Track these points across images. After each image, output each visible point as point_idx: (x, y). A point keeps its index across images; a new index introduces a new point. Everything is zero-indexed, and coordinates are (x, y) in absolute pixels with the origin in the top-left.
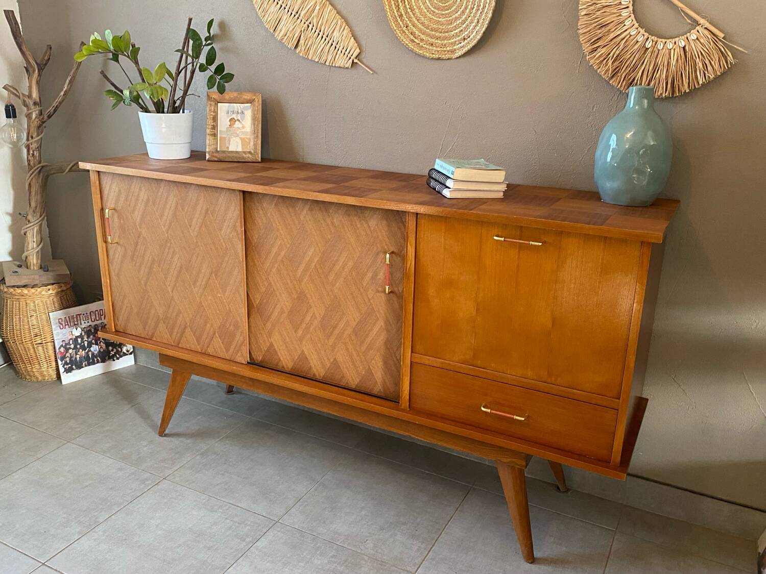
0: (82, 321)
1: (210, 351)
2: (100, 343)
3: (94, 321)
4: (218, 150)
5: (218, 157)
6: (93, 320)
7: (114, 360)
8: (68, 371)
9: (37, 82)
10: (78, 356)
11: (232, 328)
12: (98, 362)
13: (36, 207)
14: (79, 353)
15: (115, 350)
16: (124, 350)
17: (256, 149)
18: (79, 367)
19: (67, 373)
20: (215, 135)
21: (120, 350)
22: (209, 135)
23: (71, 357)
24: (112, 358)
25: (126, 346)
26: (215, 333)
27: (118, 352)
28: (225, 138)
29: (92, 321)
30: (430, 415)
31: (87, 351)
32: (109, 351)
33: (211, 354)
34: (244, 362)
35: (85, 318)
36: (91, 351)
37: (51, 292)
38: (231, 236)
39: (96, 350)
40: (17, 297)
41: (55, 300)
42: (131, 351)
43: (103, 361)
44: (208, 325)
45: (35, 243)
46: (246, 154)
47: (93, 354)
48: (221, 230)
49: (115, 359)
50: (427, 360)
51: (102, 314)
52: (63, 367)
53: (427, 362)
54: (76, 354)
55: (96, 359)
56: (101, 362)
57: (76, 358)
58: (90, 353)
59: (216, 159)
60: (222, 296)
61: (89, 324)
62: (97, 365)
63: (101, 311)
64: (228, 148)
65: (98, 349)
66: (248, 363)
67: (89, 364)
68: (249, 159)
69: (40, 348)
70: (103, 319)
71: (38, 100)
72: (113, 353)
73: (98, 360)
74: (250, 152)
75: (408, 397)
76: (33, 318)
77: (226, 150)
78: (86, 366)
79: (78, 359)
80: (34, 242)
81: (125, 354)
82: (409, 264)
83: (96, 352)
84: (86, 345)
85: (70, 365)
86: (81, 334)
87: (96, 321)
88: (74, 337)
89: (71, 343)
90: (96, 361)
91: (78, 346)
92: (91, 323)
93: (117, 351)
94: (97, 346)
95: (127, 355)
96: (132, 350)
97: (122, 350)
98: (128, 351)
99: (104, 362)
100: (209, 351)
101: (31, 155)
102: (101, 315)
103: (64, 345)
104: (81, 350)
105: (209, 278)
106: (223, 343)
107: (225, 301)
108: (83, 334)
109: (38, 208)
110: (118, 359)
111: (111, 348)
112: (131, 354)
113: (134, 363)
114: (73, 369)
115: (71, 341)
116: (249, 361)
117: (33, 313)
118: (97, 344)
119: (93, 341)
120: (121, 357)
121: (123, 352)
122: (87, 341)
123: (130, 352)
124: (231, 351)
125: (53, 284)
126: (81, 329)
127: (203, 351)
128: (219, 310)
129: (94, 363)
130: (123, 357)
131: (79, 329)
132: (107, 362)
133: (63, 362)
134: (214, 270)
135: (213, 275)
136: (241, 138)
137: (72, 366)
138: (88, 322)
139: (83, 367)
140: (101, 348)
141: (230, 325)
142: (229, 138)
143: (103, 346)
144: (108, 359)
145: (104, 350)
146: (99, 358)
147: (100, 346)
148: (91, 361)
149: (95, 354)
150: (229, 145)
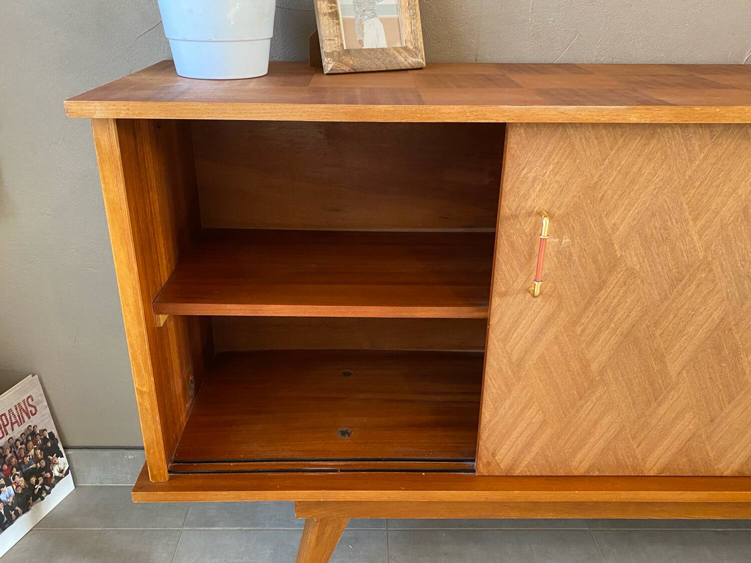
2: (14, 479)
4: (345, 48)
5: (351, 62)
7: (43, 499)
12: (18, 515)
15: (41, 480)
16: (56, 473)
17: (416, 39)
20: (335, 15)
21: (48, 475)
22: (325, 14)
24: (38, 496)
25: (58, 464)
27: (47, 481)
28: (353, 20)
32: (32, 485)
36: (1, 501)
42: (66, 469)
43: (26, 509)
46: (400, 53)
47: (6, 506)
49: (43, 495)
51: (6, 423)
55: (13, 513)
56: (24, 513)
58: (1, 506)
59: (347, 69)
62: (17, 521)
63: (3, 417)
64: (361, 42)
65: (13, 492)
67: (4, 529)
68: (406, 63)
70: (10, 431)
72: (38, 487)
73: (16, 512)
74: (406, 49)
77: (360, 47)
81: (58, 479)
83: (11, 500)
90: (14, 516)
93: (45, 479)
94: (11, 487)
95: (62, 478)
96: (67, 466)
97: (52, 474)
98: (61, 472)
99: (29, 510)
102: (5, 426)
110: (48, 493)
111: (33, 480)
112: (67, 473)
113: (75, 490)
118: (8, 483)
119: (2, 481)
120: (53, 486)
121: (55, 476)
123: (65, 471)
129: (11, 521)
130: (57, 486)
132: (32, 508)
136: (381, 19)
140: (17, 486)
142: (361, 21)
143: (21, 480)
144: (33, 502)
145: (23, 489)
146: (17, 508)
147: (15, 483)
148: (6, 519)
149: (10, 504)
150: (363, 35)
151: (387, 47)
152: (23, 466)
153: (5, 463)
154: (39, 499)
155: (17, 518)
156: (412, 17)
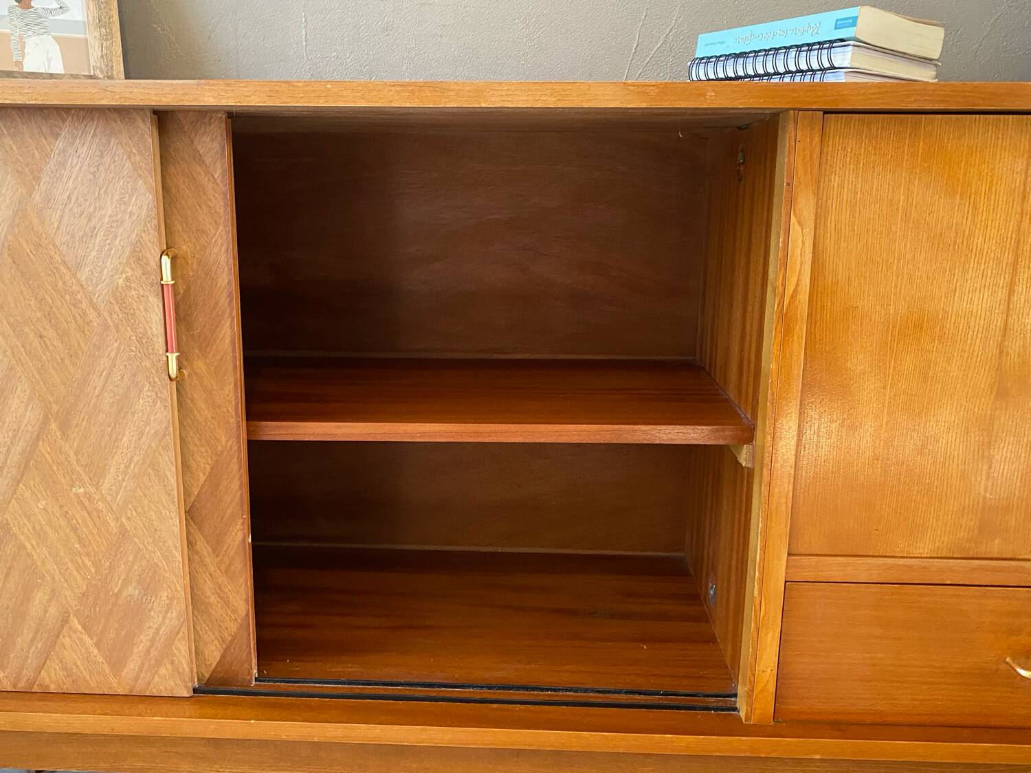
1: (53, 678)
11: (132, 591)
17: (108, 66)
26: (65, 621)
28: (7, 35)
30: (840, 726)
33: (53, 688)
34: (185, 693)
38: (121, 281)
44: (40, 597)
48: (79, 266)
50: (835, 568)
53: (836, 575)
60: (93, 490)
64: (19, 64)
66: (195, 691)
74: (92, 78)
75: (772, 688)
77: (15, 68)
82: (794, 280)
100: (47, 681)
105: (38, 439)
106: (97, 645)
107: (101, 506)
116: (196, 685)
124: (132, 666)
127: (21, 686)
128: (80, 540)
134: (55, 408)
135: (53, 426)
136: (54, 38)
141: (126, 582)
142: (21, 37)
150: (23, 55)
151: (63, 73)
156: (108, 37)
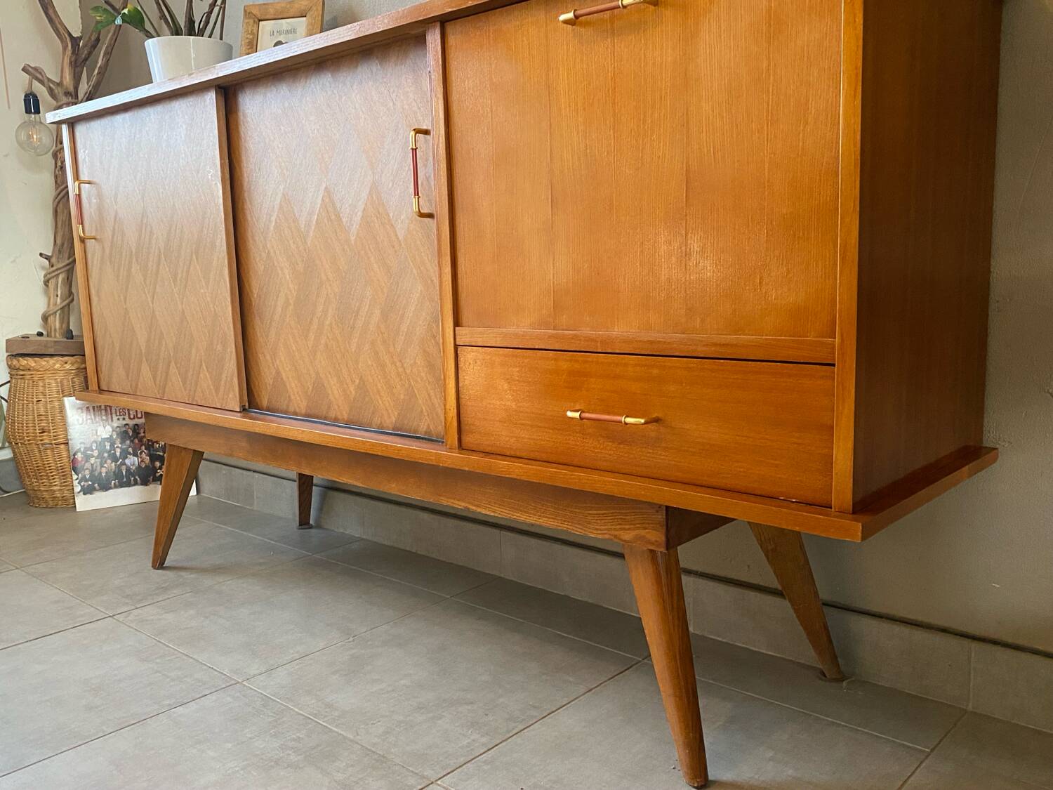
0: (114, 415)
1: (198, 397)
2: (141, 453)
3: (134, 418)
6: (132, 417)
8: (87, 491)
9: (71, 63)
10: (104, 470)
11: (220, 347)
12: (136, 484)
13: (63, 244)
14: (105, 465)
18: (105, 487)
19: (84, 494)
23: (92, 471)
24: (159, 479)
26: (201, 363)
29: (130, 418)
30: (493, 454)
31: (118, 463)
32: (156, 468)
34: (238, 409)
35: (120, 412)
36: (125, 464)
37: (68, 366)
39: (134, 464)
40: (22, 373)
41: (76, 380)
43: (145, 483)
44: (193, 351)
45: (59, 298)
47: (128, 470)
50: (480, 335)
52: (79, 483)
53: (479, 341)
54: (102, 466)
55: (132, 479)
56: (142, 484)
57: (101, 473)
58: (124, 468)
60: (206, 290)
61: (124, 422)
62: (134, 487)
65: (137, 463)
66: (245, 409)
67: (121, 486)
69: (49, 452)
71: (71, 89)
72: (160, 472)
73: (136, 480)
76: (41, 405)
78: (116, 487)
79: (103, 475)
80: (57, 296)
83: (134, 468)
84: (118, 454)
85: (90, 483)
86: (111, 436)
87: (136, 419)
88: (100, 439)
89: (94, 448)
90: (132, 482)
91: (106, 455)
92: (127, 421)
94: (136, 459)
99: (146, 485)
101: (58, 168)
103: (82, 449)
104: (109, 461)
105: (190, 265)
106: (211, 379)
107: (209, 299)
108: (114, 437)
109: (65, 246)
111: (158, 464)
113: (195, 494)
114: (95, 489)
115: (95, 445)
116: (246, 407)
117: (41, 398)
118: (135, 455)
119: (130, 450)
122: (121, 448)
124: (222, 390)
125: (73, 356)
126: (112, 427)
128: (204, 319)
129: (128, 485)
131: (109, 428)
132: (149, 486)
133: (80, 475)
137: (93, 484)
138: (124, 419)
139: (111, 488)
140: (142, 461)
141: (218, 343)
143: (147, 459)
144: (153, 481)
145: (146, 466)
146: (137, 477)
147: (141, 458)
148: (125, 480)
149: (132, 471)
152: (152, 449)
153: (137, 437)
154: (159, 482)
155: (134, 485)
